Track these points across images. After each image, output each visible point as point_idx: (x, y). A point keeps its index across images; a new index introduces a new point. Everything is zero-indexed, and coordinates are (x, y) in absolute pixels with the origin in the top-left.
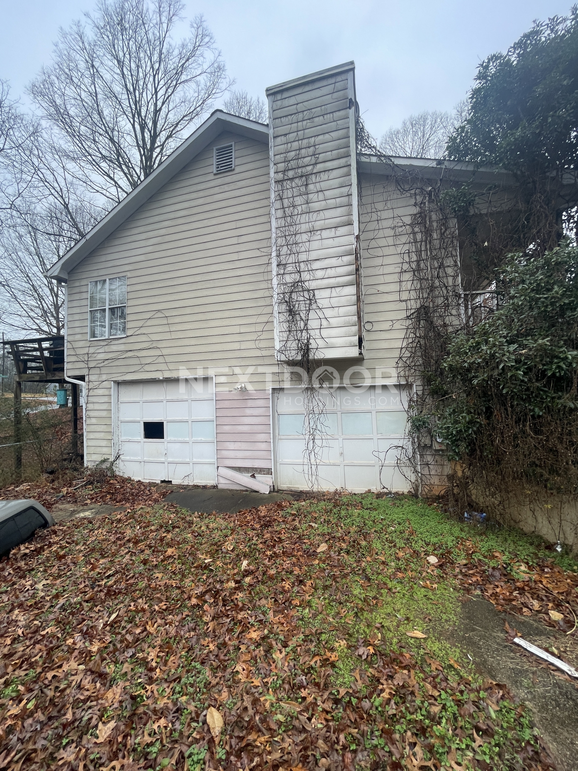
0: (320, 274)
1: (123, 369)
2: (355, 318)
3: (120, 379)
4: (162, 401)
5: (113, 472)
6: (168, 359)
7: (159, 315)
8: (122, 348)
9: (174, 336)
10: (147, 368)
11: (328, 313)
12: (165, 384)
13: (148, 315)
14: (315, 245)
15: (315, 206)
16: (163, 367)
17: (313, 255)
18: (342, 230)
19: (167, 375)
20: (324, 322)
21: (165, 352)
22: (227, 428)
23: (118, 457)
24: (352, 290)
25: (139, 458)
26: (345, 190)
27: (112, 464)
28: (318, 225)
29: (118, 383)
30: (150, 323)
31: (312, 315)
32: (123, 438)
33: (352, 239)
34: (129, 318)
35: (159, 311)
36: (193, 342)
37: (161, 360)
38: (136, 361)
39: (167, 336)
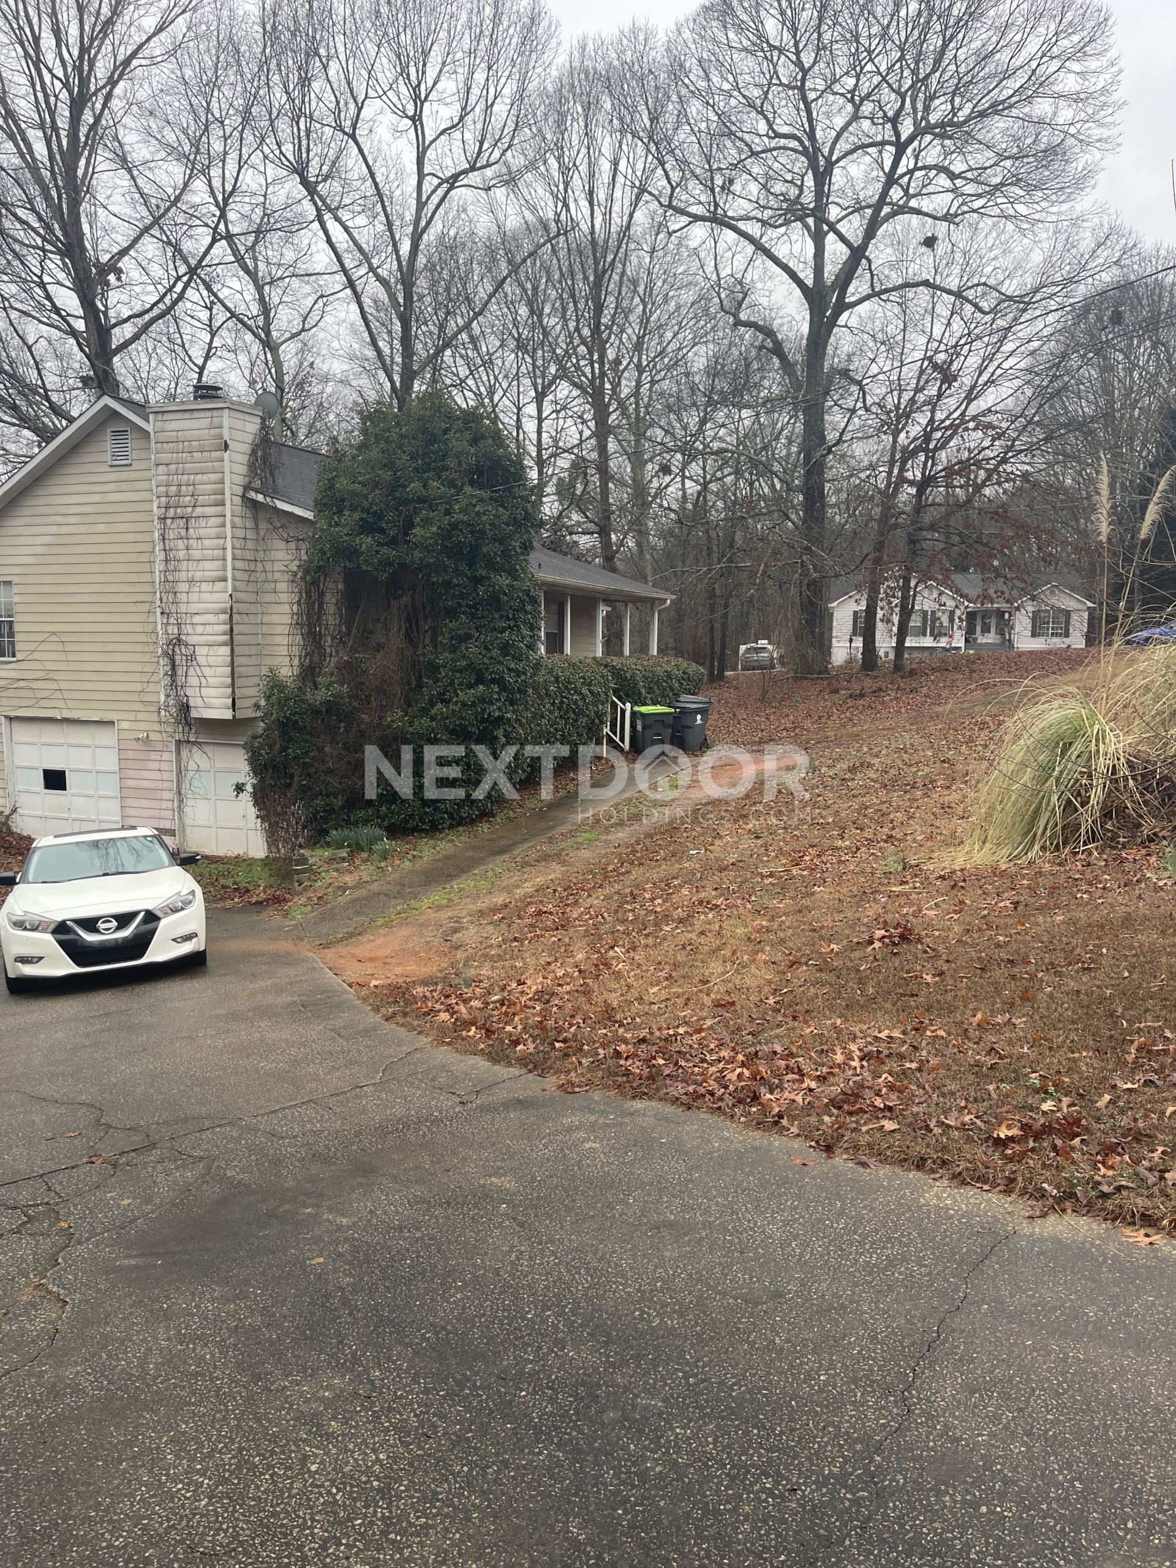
0: (199, 629)
1: (16, 702)
2: (229, 680)
3: (12, 714)
4: (62, 745)
5: (9, 828)
6: (67, 695)
7: (53, 638)
8: (13, 675)
9: (73, 666)
10: (43, 703)
11: (207, 671)
12: (65, 726)
13: (42, 637)
14: (194, 597)
15: (196, 554)
16: (60, 704)
17: (194, 608)
18: (219, 585)
19: (67, 714)
20: (203, 680)
21: (63, 685)
22: (130, 783)
23: (14, 811)
24: (226, 650)
25: (39, 813)
26: (221, 541)
27: (8, 817)
28: (199, 575)
29: (11, 719)
30: (43, 647)
31: (191, 672)
32: (20, 787)
33: (228, 598)
34: (17, 638)
35: (53, 633)
36: (94, 677)
37: (58, 695)
38: (29, 694)
39: (64, 666)
